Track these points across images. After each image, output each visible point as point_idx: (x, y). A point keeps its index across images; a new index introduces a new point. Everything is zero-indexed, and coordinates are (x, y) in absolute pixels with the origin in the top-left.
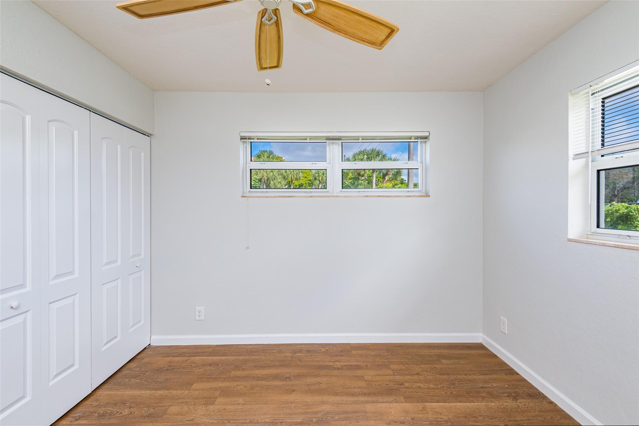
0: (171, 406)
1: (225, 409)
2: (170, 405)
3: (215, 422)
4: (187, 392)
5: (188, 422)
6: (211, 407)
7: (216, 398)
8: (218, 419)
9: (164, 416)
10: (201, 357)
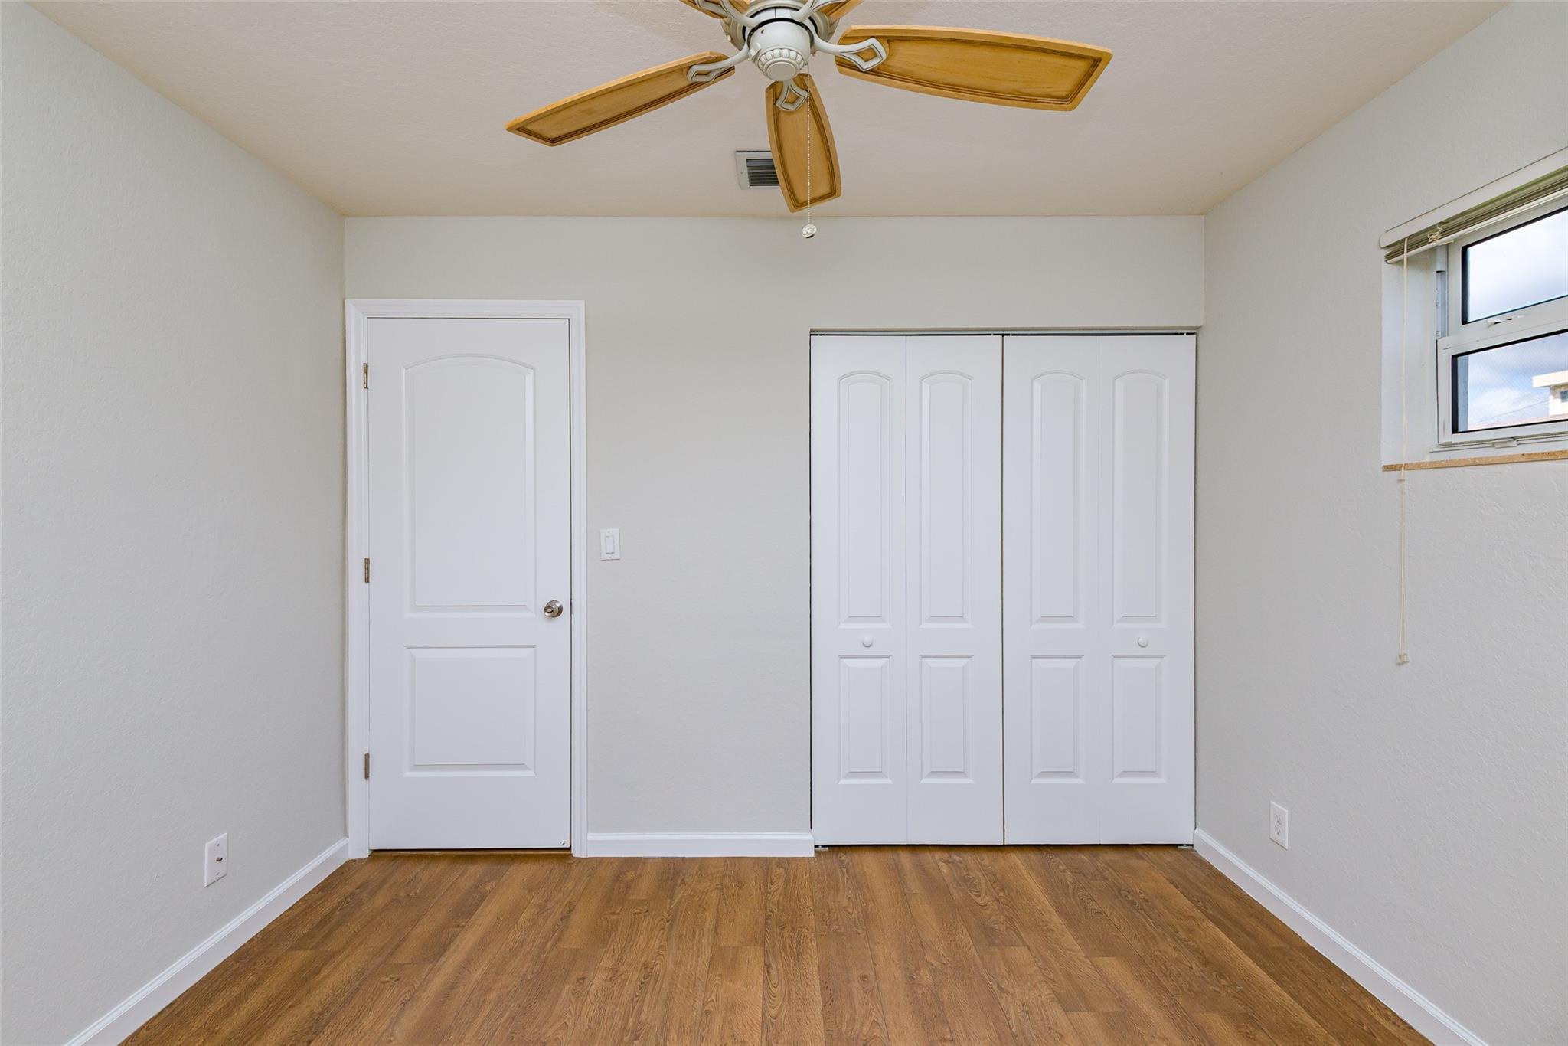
0: (1026, 948)
1: (1062, 1036)
2: (1029, 945)
3: (1014, 1030)
4: (1081, 954)
5: (995, 987)
6: (1056, 1011)
7: (1090, 1009)
8: (1024, 1034)
9: (996, 948)
10: (1228, 935)
